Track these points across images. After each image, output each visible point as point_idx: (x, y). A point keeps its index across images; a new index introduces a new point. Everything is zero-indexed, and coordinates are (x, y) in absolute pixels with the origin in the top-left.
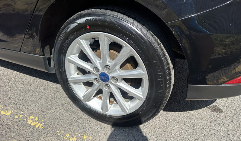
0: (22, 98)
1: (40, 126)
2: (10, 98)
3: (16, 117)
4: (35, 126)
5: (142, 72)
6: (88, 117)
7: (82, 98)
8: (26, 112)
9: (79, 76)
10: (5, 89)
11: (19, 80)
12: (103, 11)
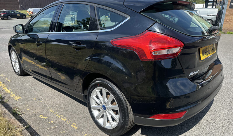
0: (72, 114)
1: (76, 128)
2: (67, 113)
3: (67, 122)
4: (74, 127)
5: (117, 107)
6: (99, 129)
7: (96, 117)
8: (72, 121)
9: (96, 106)
10: (66, 109)
11: (74, 105)
12: (104, 79)
